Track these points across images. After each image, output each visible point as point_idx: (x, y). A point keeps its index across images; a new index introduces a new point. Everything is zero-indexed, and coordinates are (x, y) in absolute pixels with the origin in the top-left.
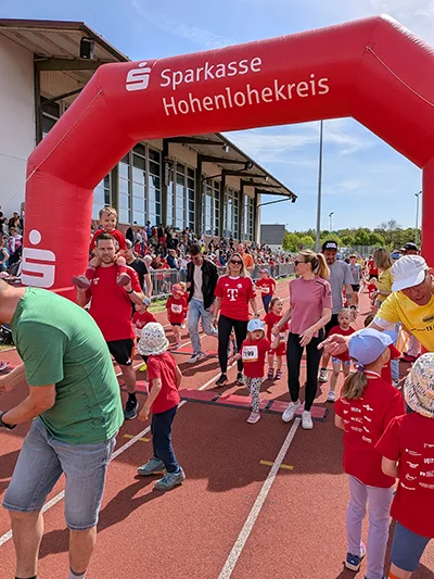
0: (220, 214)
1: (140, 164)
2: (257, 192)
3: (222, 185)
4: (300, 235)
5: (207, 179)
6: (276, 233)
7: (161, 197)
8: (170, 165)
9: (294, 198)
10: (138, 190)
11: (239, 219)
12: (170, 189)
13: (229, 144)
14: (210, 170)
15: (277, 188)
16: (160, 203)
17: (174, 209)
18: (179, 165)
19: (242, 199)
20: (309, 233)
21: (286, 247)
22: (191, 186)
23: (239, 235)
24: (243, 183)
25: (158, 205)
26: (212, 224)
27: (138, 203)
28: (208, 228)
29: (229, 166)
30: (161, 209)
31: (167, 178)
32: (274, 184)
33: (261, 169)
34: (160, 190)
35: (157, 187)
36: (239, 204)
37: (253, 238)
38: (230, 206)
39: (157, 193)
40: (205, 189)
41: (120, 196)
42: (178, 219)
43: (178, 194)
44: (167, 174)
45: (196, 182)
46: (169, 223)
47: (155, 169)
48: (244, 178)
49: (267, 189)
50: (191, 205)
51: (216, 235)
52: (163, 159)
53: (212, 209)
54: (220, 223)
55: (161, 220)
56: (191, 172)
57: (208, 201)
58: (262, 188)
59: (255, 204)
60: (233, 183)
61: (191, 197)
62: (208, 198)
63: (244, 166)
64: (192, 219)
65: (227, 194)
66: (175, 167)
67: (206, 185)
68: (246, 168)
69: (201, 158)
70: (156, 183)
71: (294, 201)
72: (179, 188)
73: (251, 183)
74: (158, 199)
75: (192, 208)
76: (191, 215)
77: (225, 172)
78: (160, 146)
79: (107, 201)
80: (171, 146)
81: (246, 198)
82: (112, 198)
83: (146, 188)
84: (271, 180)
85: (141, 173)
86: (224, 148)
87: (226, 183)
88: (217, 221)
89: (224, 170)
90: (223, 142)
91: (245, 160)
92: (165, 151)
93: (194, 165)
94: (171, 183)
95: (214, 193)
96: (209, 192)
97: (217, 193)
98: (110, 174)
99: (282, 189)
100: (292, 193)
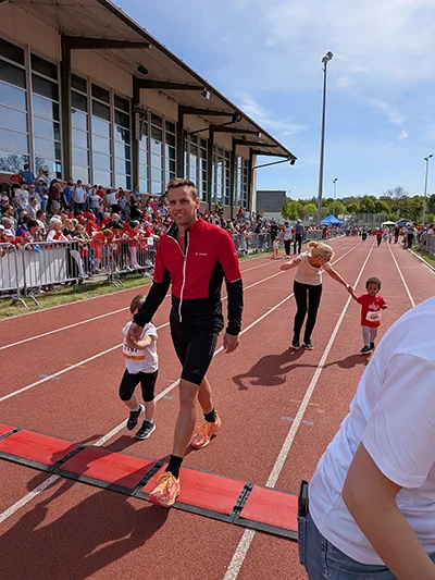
0: (207, 176)
1: (104, 113)
2: (253, 153)
3: (209, 144)
4: (302, 203)
5: (191, 134)
6: (276, 199)
7: (132, 154)
8: (142, 115)
9: (293, 159)
10: (100, 144)
11: (230, 183)
12: (142, 144)
13: (210, 89)
14: (192, 123)
15: (274, 148)
16: (131, 161)
17: (149, 169)
18: (154, 117)
19: (234, 159)
20: (313, 201)
21: (285, 215)
22: (171, 141)
23: (229, 200)
24: (235, 142)
25: (128, 164)
27: (101, 162)
29: (219, 120)
30: (132, 168)
31: (137, 131)
32: (271, 143)
33: (252, 123)
34: (130, 145)
35: (127, 141)
36: (231, 166)
37: (247, 205)
38: (219, 169)
39: (127, 148)
40: (189, 147)
41: (74, 150)
42: (154, 181)
43: (154, 155)
44: (137, 122)
45: (177, 140)
46: (143, 189)
47: (124, 121)
49: (263, 149)
50: (172, 164)
51: (204, 200)
52: (133, 108)
53: (198, 171)
54: (207, 187)
55: (133, 181)
56: (170, 126)
57: (193, 162)
58: (254, 148)
59: (250, 166)
60: (223, 140)
61: (172, 156)
62: (193, 158)
63: (230, 119)
65: (216, 154)
66: (149, 118)
67: (188, 140)
68: (233, 122)
69: (184, 110)
70: (126, 138)
71: (292, 163)
72: (156, 147)
73: (243, 142)
74: (127, 157)
75: (172, 168)
77: (213, 129)
78: (127, 92)
79: (58, 156)
80: (144, 92)
81: (239, 159)
82: (64, 153)
83: (111, 142)
84: (264, 137)
85: (106, 124)
86: (205, 94)
87: (215, 141)
88: (204, 184)
89: (211, 126)
90: (202, 86)
91: (233, 112)
92: (136, 99)
93: (174, 118)
94: (144, 138)
95: (200, 152)
96: (195, 151)
97: (204, 152)
98: (60, 122)
99: (278, 149)
100: (290, 154)
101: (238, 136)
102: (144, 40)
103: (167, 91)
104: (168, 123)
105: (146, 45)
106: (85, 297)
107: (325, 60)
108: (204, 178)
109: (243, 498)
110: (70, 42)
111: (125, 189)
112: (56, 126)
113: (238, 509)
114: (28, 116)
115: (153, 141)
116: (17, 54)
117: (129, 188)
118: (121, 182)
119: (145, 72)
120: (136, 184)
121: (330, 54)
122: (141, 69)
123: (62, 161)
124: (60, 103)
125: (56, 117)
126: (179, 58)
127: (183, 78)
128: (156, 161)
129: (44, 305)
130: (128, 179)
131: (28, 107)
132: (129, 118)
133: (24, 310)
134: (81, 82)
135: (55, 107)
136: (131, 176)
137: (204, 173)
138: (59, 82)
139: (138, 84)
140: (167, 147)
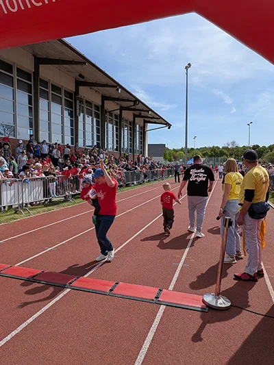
0: (119, 136)
1: (58, 100)
2: (146, 122)
3: (120, 117)
4: (175, 151)
5: (109, 112)
6: (159, 149)
7: (74, 124)
8: (80, 101)
9: (169, 126)
10: (56, 118)
11: (132, 139)
12: (81, 118)
13: (121, 87)
14: (109, 105)
15: (157, 119)
16: (74, 128)
17: (84, 132)
18: (87, 102)
19: (134, 126)
20: (182, 150)
21: (165, 159)
22: (97, 116)
23: (132, 150)
24: (135, 116)
25: (72, 130)
26: (113, 143)
27: (56, 128)
28: (110, 146)
29: (125, 104)
30: (74, 132)
31: (78, 111)
32: (156, 116)
33: (145, 105)
34: (74, 119)
35: (72, 117)
36: (133, 130)
37: (143, 153)
38: (126, 132)
39: (71, 121)
40: (108, 119)
41: (40, 122)
42: (88, 139)
43: (87, 124)
44: (78, 105)
45: (101, 115)
46: (80, 144)
47: (70, 105)
48: (135, 112)
49: (151, 120)
50: (98, 129)
51: (117, 150)
52: (75, 97)
53: (113, 133)
54: (119, 142)
55: (75, 139)
56: (97, 107)
57: (110, 129)
58: (146, 119)
59: (144, 130)
60: (128, 115)
61: (97, 122)
62: (110, 126)
63: (132, 104)
64: (98, 139)
65: (124, 123)
66: (84, 103)
67: (107, 115)
68: (134, 105)
69: (104, 98)
70: (71, 114)
71: (169, 128)
72: (89, 120)
73: (140, 116)
74: (72, 126)
75: (98, 132)
76: (98, 137)
77: (122, 109)
78: (72, 88)
79: (31, 126)
80: (81, 89)
81: (138, 126)
82: (34, 124)
83: (62, 118)
84: (152, 113)
85: (59, 107)
86: (118, 90)
87: (123, 115)
88: (117, 141)
89: (121, 107)
90: (117, 85)
91: (134, 99)
92: (77, 92)
93: (100, 103)
94: (82, 115)
95: (114, 122)
96: (111, 121)
97: (116, 122)
98: (33, 107)
99: (161, 120)
100: (167, 123)
101: (137, 113)
102: (83, 61)
103: (96, 88)
104: (95, 106)
105: (85, 63)
106: (55, 208)
107: (187, 68)
108: (117, 138)
109: (159, 294)
110: (39, 61)
111: (70, 144)
112: (30, 108)
113: (157, 298)
114: (14, 103)
115: (86, 116)
116: (9, 67)
117: (72, 144)
118: (68, 141)
119: (83, 77)
120: (77, 141)
121: (189, 64)
122: (80, 76)
123: (34, 129)
124: (32, 95)
125: (30, 103)
126: (103, 70)
127: (105, 81)
128: (88, 128)
129: (34, 213)
130: (72, 138)
131: (14, 98)
132: (73, 104)
133: (23, 216)
134: (45, 83)
135: (30, 98)
136: (74, 137)
137: (117, 134)
138: (32, 83)
139: (78, 84)
140: (95, 119)
